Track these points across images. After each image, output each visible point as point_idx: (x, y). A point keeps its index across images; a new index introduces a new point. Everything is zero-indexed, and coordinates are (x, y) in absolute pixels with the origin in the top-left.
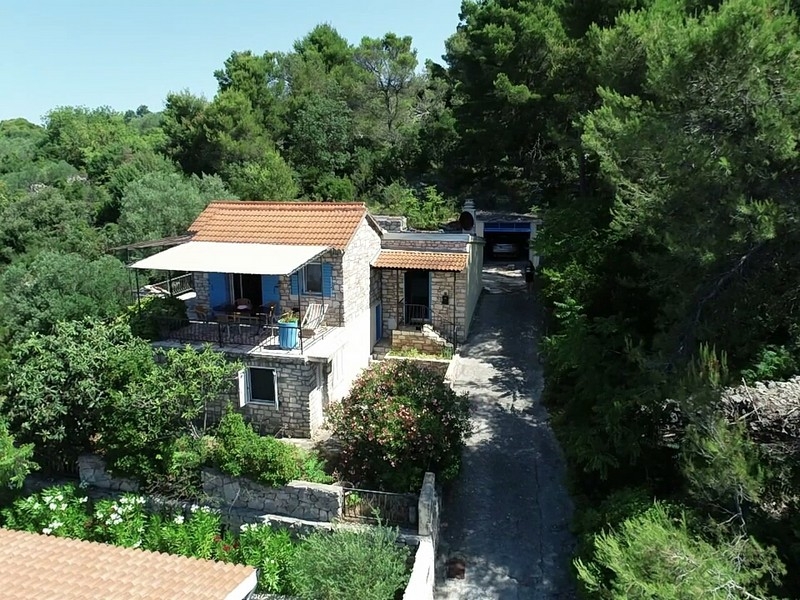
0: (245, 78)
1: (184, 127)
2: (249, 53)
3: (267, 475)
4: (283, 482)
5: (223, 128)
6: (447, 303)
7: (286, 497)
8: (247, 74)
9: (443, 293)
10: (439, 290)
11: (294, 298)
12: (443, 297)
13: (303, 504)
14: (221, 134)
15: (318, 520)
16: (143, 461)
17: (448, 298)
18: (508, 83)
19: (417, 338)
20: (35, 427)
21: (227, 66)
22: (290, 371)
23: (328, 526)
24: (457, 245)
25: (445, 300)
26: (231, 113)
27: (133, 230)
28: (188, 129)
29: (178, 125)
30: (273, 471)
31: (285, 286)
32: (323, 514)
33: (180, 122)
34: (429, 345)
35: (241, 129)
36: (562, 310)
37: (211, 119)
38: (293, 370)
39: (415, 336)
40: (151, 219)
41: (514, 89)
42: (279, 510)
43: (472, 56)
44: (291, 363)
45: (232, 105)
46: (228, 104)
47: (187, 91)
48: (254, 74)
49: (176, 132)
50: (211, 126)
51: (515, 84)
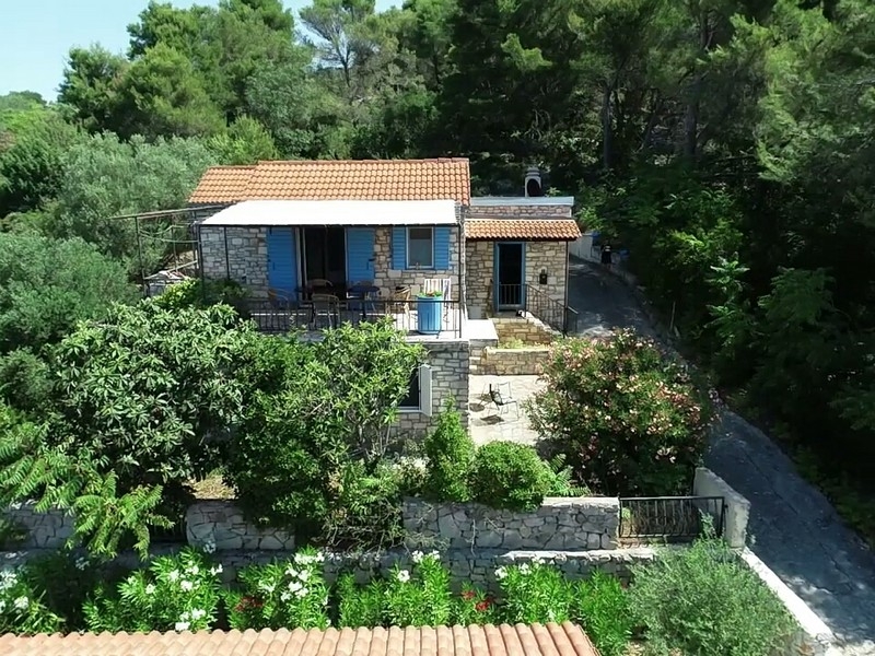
0: (175, 34)
1: (98, 92)
2: (170, 6)
3: (519, 493)
4: (538, 500)
5: (159, 93)
6: (546, 283)
7: (538, 522)
8: (177, 29)
9: (540, 271)
10: (536, 267)
11: (394, 274)
12: (541, 276)
13: (565, 530)
14: (158, 101)
15: (586, 548)
16: (317, 497)
17: (546, 276)
18: (518, 46)
19: (520, 325)
20: (146, 460)
21: (143, 19)
22: (442, 362)
23: (605, 554)
24: (559, 210)
25: (543, 279)
26: (167, 73)
27: (94, 206)
28: (103, 95)
29: (89, 89)
30: (525, 486)
31: (382, 258)
32: (594, 538)
33: (92, 85)
34: (535, 334)
35: (183, 95)
36: (720, 275)
37: (141, 80)
38: (447, 360)
39: (517, 324)
40: (122, 192)
41: (525, 53)
42: (527, 543)
43: (464, 18)
44: (446, 351)
45: (169, 64)
46: (163, 63)
47: (97, 46)
48: (186, 30)
49: (87, 97)
50: (142, 90)
51: (525, 49)
